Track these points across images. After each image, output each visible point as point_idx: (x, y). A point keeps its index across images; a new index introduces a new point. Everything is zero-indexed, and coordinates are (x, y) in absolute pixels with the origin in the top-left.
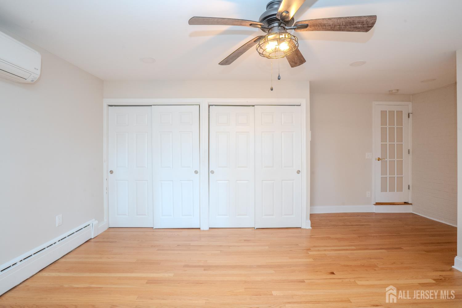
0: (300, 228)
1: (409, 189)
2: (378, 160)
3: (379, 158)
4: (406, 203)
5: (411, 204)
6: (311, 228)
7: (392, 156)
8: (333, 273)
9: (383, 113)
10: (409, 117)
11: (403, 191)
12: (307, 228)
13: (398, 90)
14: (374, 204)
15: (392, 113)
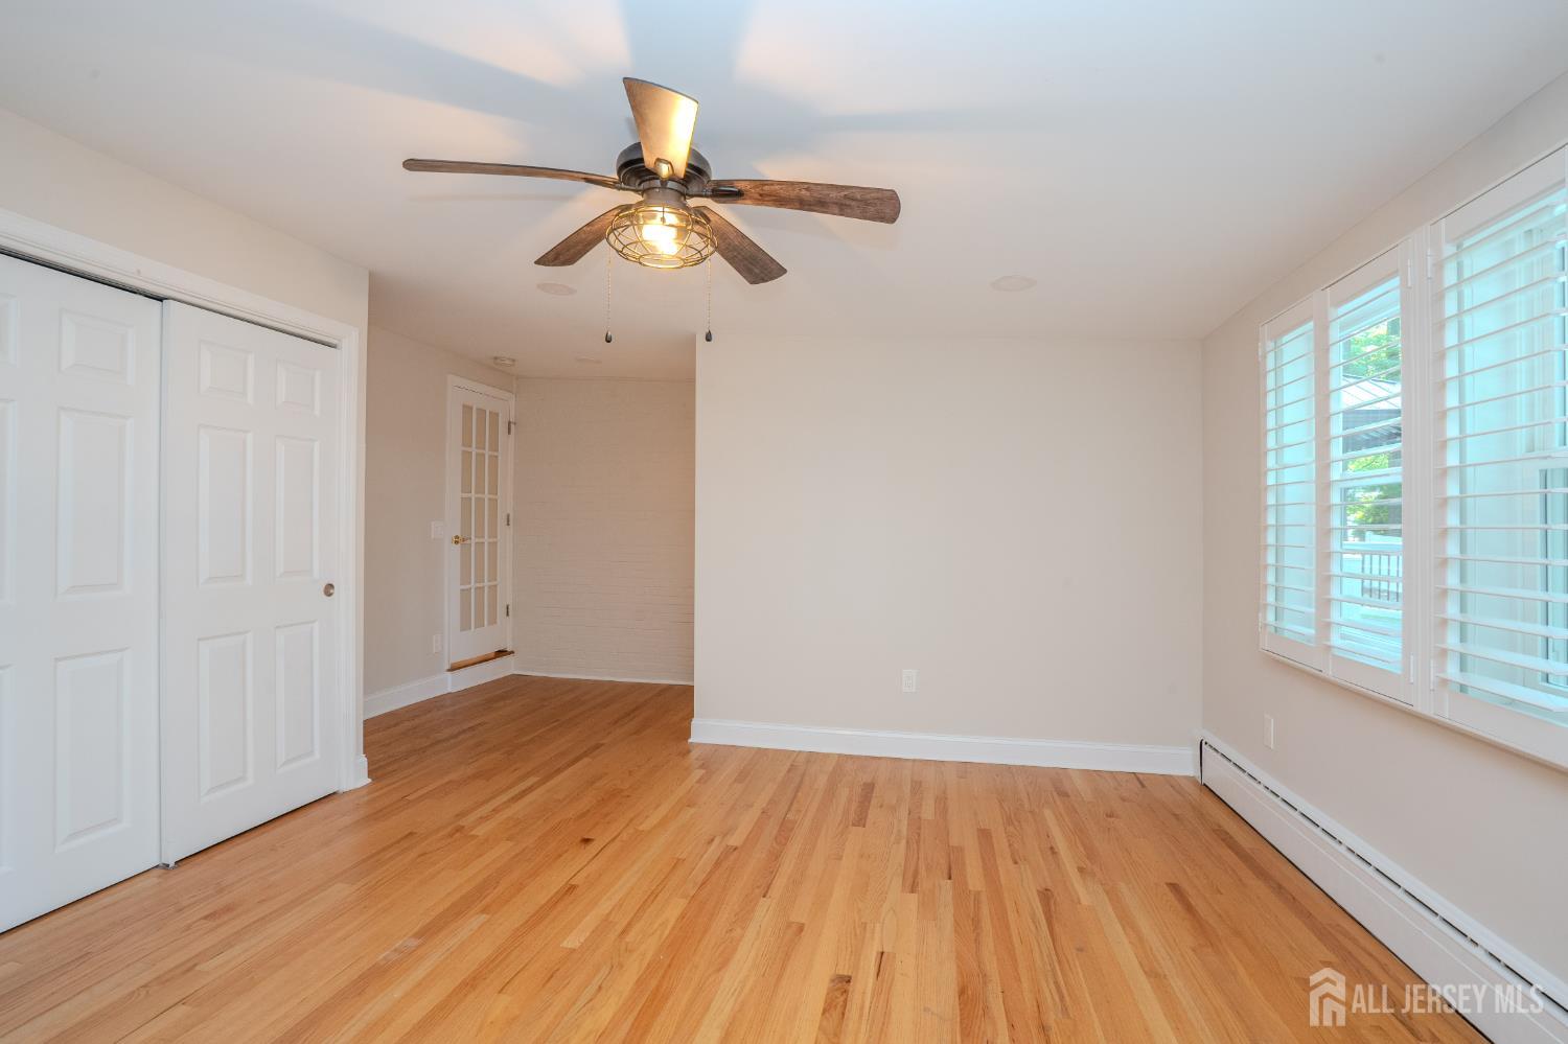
0: (334, 793)
1: (508, 614)
2: (456, 542)
3: (457, 537)
4: (501, 653)
5: (512, 652)
6: (370, 780)
7: (480, 533)
8: (587, 841)
9: (467, 409)
10: (509, 433)
11: (498, 620)
12: (359, 786)
13: (514, 361)
14: (449, 670)
15: (481, 412)
